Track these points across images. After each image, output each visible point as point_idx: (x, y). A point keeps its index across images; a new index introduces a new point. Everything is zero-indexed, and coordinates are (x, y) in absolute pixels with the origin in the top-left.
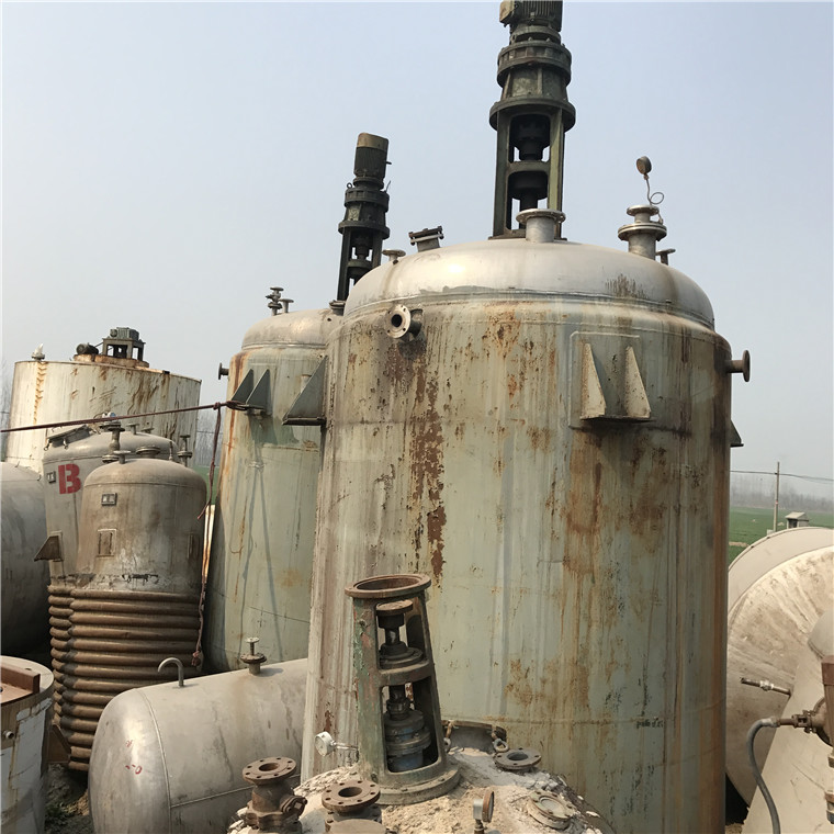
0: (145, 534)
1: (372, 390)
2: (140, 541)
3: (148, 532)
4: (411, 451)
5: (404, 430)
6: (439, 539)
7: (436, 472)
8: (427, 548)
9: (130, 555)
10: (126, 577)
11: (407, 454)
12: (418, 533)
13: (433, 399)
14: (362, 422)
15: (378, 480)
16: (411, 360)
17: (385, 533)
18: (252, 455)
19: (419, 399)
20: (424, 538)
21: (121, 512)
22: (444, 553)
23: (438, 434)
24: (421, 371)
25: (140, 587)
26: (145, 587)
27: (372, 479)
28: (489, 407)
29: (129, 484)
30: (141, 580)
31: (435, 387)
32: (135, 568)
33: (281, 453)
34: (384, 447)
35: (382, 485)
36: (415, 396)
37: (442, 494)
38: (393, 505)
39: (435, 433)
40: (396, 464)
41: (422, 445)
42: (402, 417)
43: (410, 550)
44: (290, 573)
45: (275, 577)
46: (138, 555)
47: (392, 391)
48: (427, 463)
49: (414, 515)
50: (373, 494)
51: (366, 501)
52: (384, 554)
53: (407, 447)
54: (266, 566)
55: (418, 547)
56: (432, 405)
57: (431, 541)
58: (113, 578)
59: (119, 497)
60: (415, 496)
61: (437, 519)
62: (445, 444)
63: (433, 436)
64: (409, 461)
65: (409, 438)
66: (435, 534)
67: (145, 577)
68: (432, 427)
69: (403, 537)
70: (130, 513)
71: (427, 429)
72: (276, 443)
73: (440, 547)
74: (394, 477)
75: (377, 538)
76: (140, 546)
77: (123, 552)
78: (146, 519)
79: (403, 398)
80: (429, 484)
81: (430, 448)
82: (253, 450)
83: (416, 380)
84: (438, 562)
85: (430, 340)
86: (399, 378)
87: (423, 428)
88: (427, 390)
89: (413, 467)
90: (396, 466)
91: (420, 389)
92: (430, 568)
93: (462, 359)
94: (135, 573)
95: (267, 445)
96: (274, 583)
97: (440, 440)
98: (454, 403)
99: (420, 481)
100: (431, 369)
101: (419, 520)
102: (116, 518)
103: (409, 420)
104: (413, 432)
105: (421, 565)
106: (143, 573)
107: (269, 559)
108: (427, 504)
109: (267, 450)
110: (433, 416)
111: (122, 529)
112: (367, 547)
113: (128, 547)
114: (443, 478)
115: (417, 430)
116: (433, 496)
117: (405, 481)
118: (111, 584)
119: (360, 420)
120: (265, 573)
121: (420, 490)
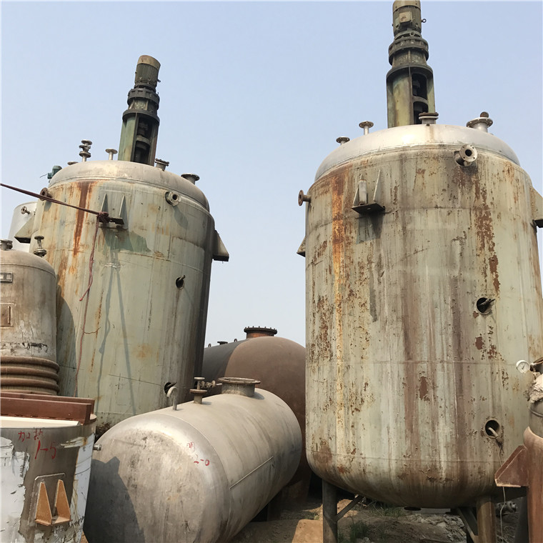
0: (38, 309)
1: (444, 190)
2: (34, 316)
3: (40, 308)
4: (476, 225)
5: (470, 213)
6: (496, 272)
7: (491, 237)
8: (490, 277)
9: (28, 325)
10: (26, 344)
11: (473, 226)
12: (485, 269)
13: (485, 198)
14: (437, 207)
15: (454, 240)
16: (470, 176)
17: (463, 268)
18: (107, 258)
19: (477, 197)
20: (488, 272)
21: (17, 289)
22: (499, 279)
23: (490, 217)
24: (477, 183)
25: (36, 354)
26: (40, 354)
27: (449, 240)
28: (509, 207)
29: (23, 266)
30: (37, 348)
31: (485, 192)
32: (33, 338)
33: (136, 258)
34: (457, 221)
35: (458, 242)
36: (474, 195)
37: (495, 248)
38: (467, 253)
39: (488, 216)
40: (466, 230)
41: (481, 222)
42: (468, 205)
43: (482, 278)
44: (143, 347)
45: (130, 350)
46: (34, 327)
47: (459, 191)
48: (485, 232)
49: (482, 258)
50: (451, 247)
51: (446, 252)
52: (464, 280)
53: (473, 222)
54: (123, 342)
55: (486, 276)
56: (485, 201)
57: (492, 272)
58: (14, 346)
59: (15, 277)
60: (481, 249)
61: (494, 262)
62: (493, 222)
63: (486, 218)
64: (475, 230)
65: (473, 218)
66: (494, 270)
67: (40, 346)
68: (486, 213)
69: (476, 271)
70: (26, 290)
71: (483, 213)
72: (132, 250)
73: (497, 276)
74: (466, 238)
75: (458, 272)
76: (35, 319)
77: (22, 323)
78: (38, 298)
79: (467, 196)
80: (488, 242)
81: (486, 224)
82: (109, 254)
83: (474, 186)
84: (497, 284)
85: (479, 167)
86: (463, 185)
87: (481, 213)
88: (481, 193)
89: (478, 233)
90: (466, 232)
91: (477, 192)
92: (493, 287)
93: (496, 180)
94: (33, 342)
95: (123, 251)
96: (130, 355)
97: (491, 220)
98: (495, 202)
99: (483, 240)
100: (482, 182)
101: (485, 262)
102: (13, 294)
103: (472, 208)
104: (476, 214)
105: (488, 285)
106: (38, 342)
107: (125, 337)
108: (488, 255)
109: (123, 255)
110: (486, 207)
111: (20, 304)
112: (450, 277)
113: (26, 319)
114: (494, 240)
115: (478, 213)
116: (491, 249)
117: (474, 240)
118: (12, 350)
119: (434, 206)
120: (122, 348)
121: (483, 246)
